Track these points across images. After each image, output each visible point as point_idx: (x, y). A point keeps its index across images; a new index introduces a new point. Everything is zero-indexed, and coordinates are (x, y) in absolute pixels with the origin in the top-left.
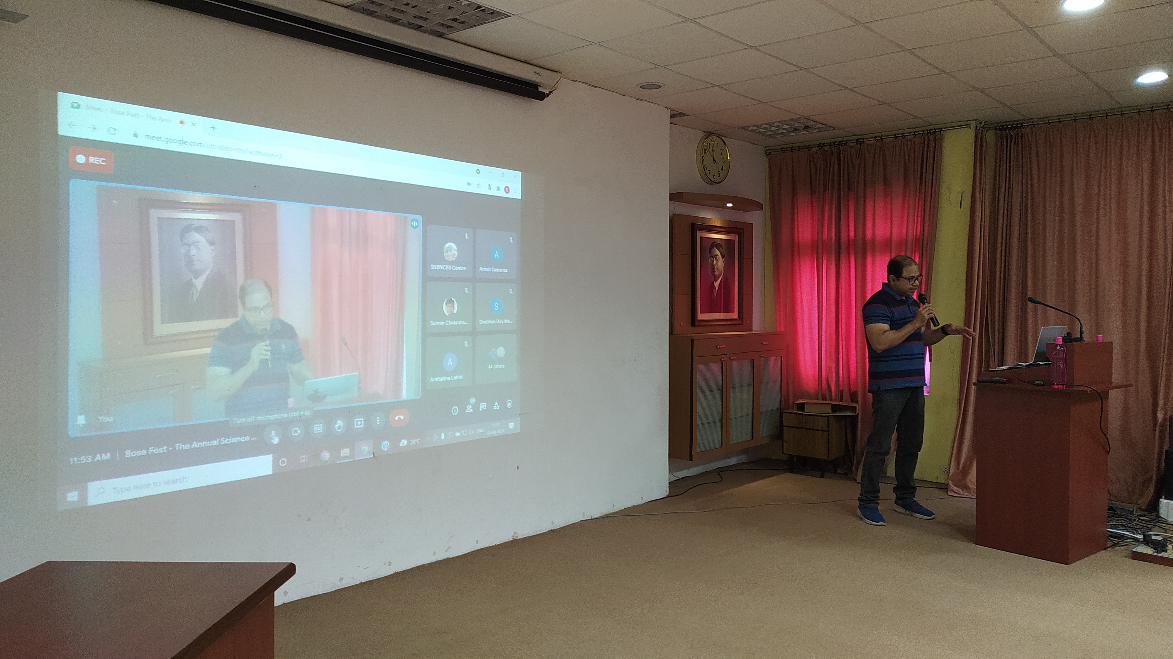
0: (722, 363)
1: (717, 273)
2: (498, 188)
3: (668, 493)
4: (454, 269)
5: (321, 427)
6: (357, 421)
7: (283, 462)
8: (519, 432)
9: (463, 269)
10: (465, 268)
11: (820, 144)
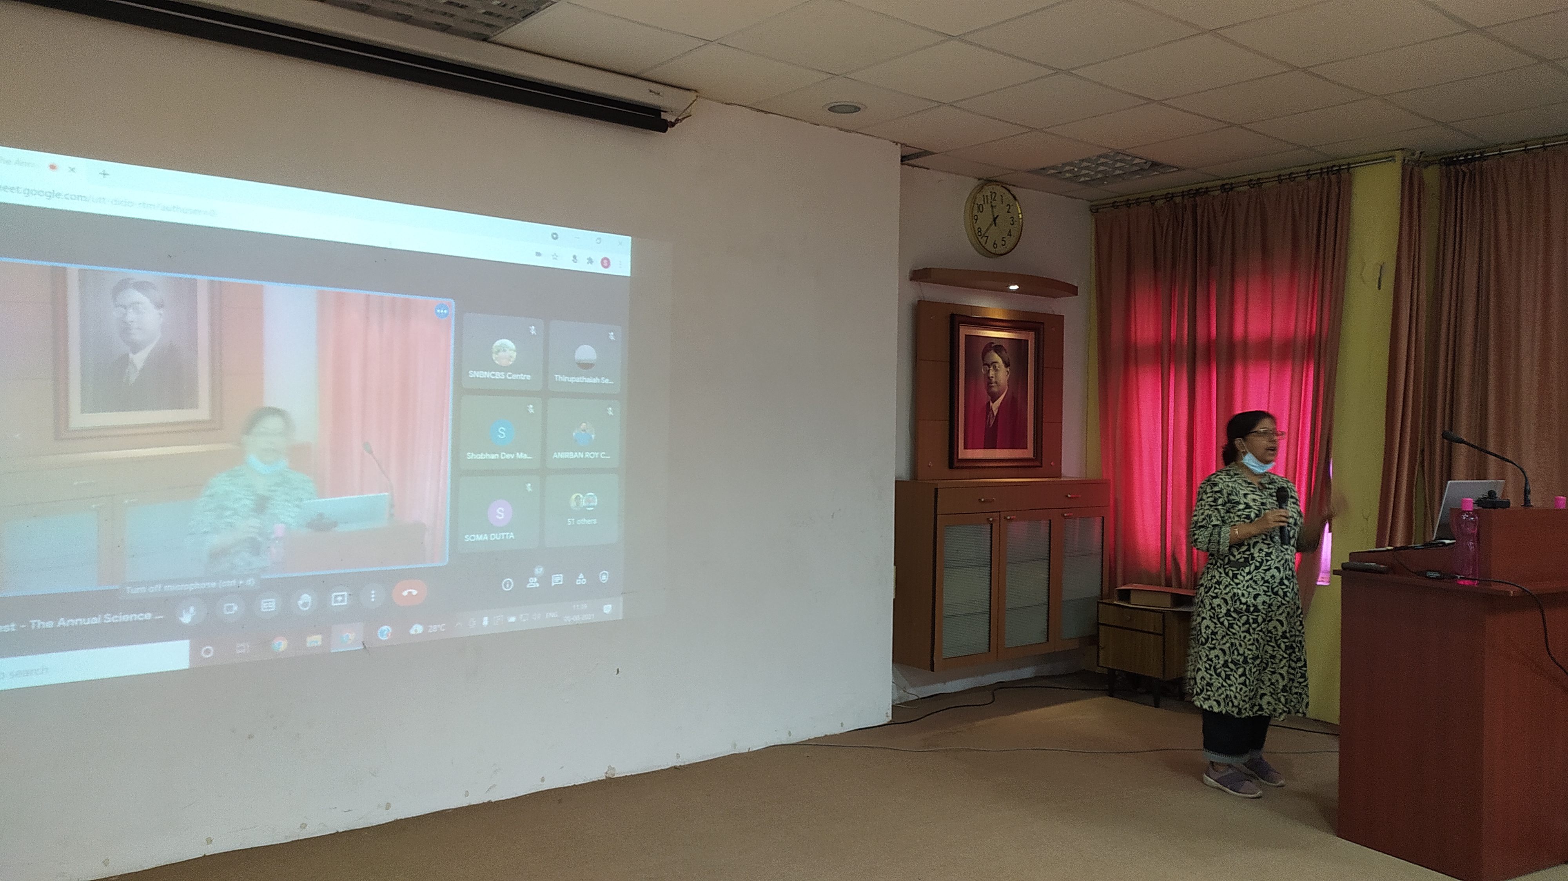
0: (992, 525)
1: (995, 389)
2: (590, 261)
3: (891, 719)
4: (510, 378)
5: (274, 604)
6: (336, 596)
7: (208, 652)
8: (621, 618)
9: (526, 378)
10: (529, 377)
11: (1168, 193)
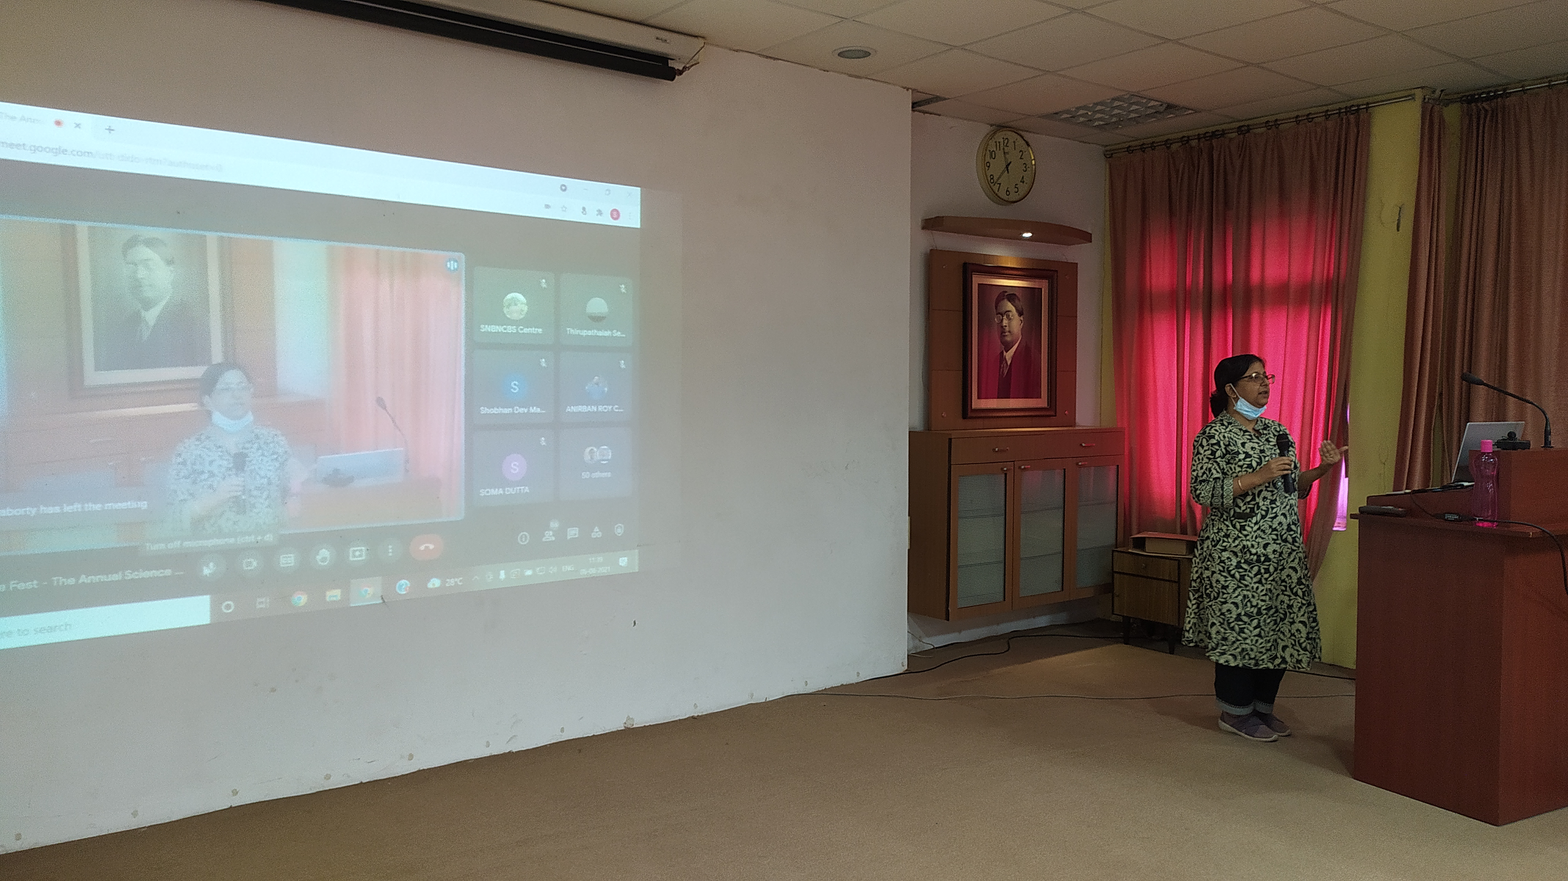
0: (1006, 474)
1: (1008, 339)
3: (906, 668)
4: (522, 332)
5: (293, 558)
6: (355, 551)
7: (228, 607)
8: (637, 571)
9: (537, 331)
10: (540, 331)
11: (1184, 137)
